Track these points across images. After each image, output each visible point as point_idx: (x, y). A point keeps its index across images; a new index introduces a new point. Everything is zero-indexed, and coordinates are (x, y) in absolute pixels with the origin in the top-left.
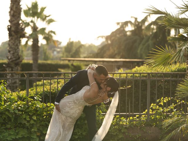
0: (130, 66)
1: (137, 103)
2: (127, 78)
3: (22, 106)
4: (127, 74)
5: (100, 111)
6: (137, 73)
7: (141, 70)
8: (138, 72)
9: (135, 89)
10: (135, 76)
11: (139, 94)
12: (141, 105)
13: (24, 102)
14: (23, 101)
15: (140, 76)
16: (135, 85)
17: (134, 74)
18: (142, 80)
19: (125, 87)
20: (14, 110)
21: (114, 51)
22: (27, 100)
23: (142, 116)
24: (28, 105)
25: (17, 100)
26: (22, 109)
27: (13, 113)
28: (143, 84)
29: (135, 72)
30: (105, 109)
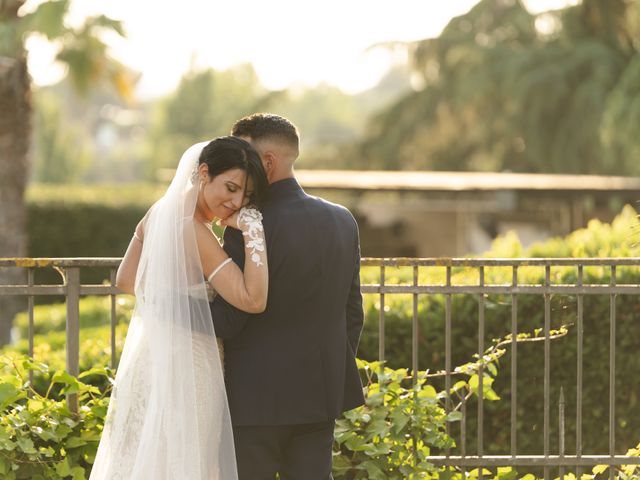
0: (558, 216)
1: (597, 413)
2: (548, 285)
3: (53, 423)
4: (548, 269)
5: (420, 445)
6: (597, 263)
7: (615, 245)
8: (603, 256)
9: (589, 340)
10: (585, 277)
11: (607, 368)
12: (617, 424)
13: (60, 404)
14: (55, 396)
15: (610, 273)
16: (589, 323)
17: (580, 269)
18: (624, 297)
19: (540, 335)
20: (14, 439)
21: (463, 128)
22: (71, 391)
23: (623, 467)
24: (76, 419)
25: (24, 395)
26: (51, 435)
27: (10, 452)
28: (630, 317)
29: (588, 252)
30: (445, 437)
